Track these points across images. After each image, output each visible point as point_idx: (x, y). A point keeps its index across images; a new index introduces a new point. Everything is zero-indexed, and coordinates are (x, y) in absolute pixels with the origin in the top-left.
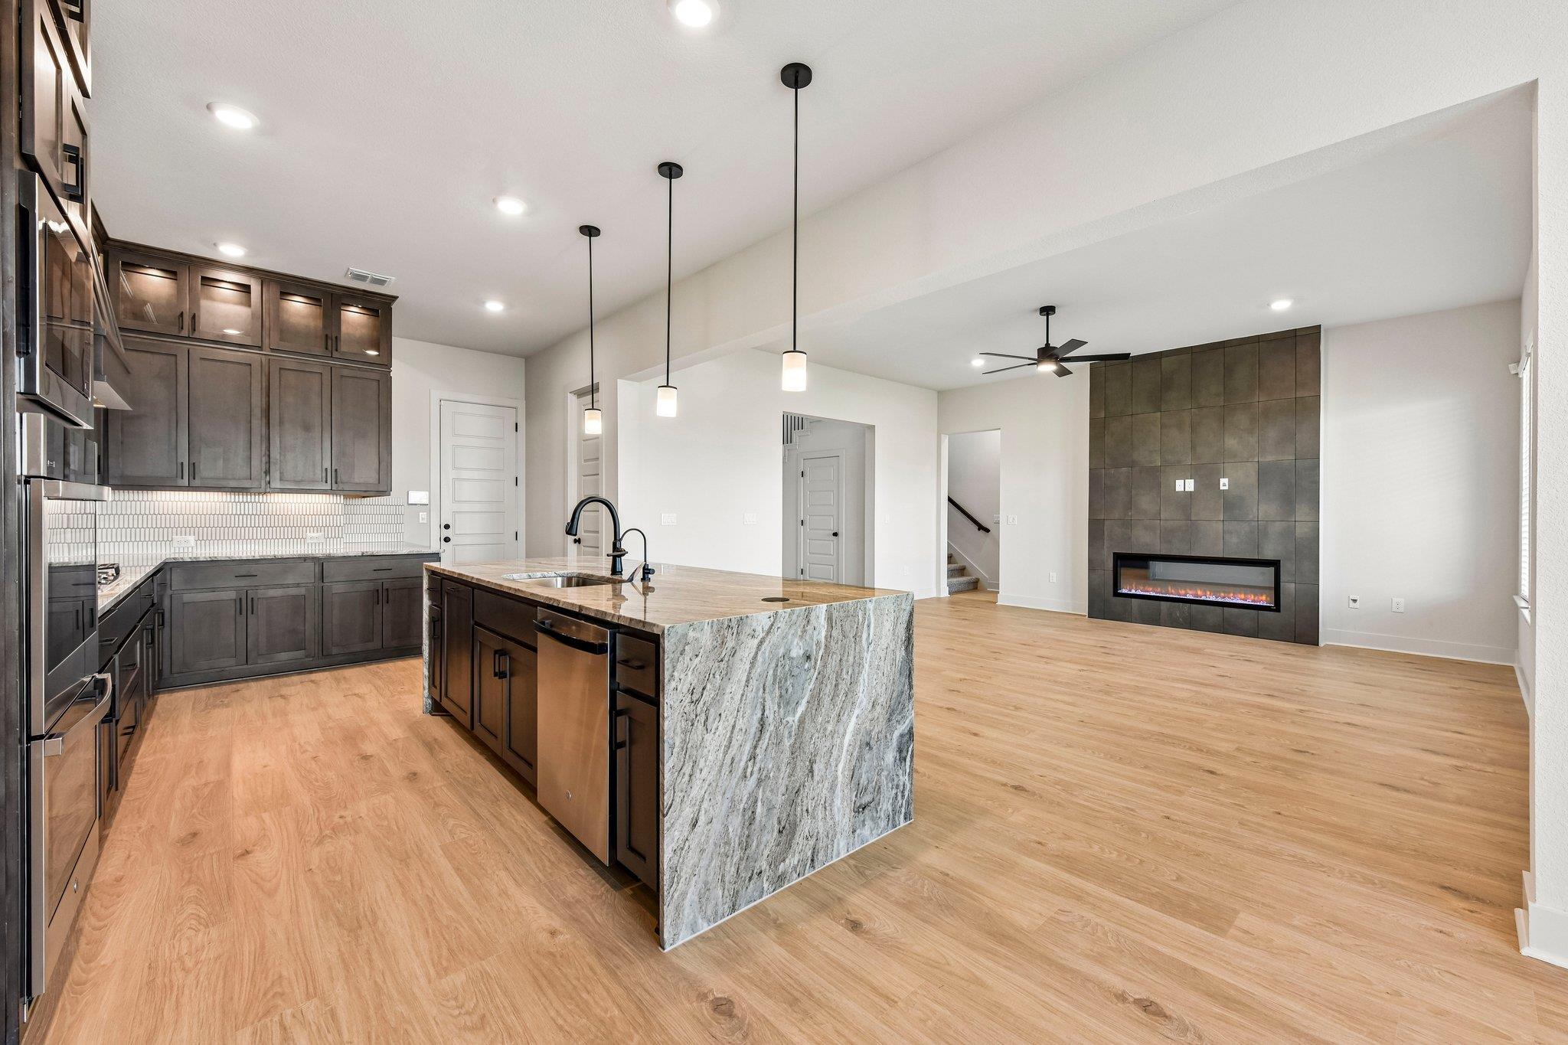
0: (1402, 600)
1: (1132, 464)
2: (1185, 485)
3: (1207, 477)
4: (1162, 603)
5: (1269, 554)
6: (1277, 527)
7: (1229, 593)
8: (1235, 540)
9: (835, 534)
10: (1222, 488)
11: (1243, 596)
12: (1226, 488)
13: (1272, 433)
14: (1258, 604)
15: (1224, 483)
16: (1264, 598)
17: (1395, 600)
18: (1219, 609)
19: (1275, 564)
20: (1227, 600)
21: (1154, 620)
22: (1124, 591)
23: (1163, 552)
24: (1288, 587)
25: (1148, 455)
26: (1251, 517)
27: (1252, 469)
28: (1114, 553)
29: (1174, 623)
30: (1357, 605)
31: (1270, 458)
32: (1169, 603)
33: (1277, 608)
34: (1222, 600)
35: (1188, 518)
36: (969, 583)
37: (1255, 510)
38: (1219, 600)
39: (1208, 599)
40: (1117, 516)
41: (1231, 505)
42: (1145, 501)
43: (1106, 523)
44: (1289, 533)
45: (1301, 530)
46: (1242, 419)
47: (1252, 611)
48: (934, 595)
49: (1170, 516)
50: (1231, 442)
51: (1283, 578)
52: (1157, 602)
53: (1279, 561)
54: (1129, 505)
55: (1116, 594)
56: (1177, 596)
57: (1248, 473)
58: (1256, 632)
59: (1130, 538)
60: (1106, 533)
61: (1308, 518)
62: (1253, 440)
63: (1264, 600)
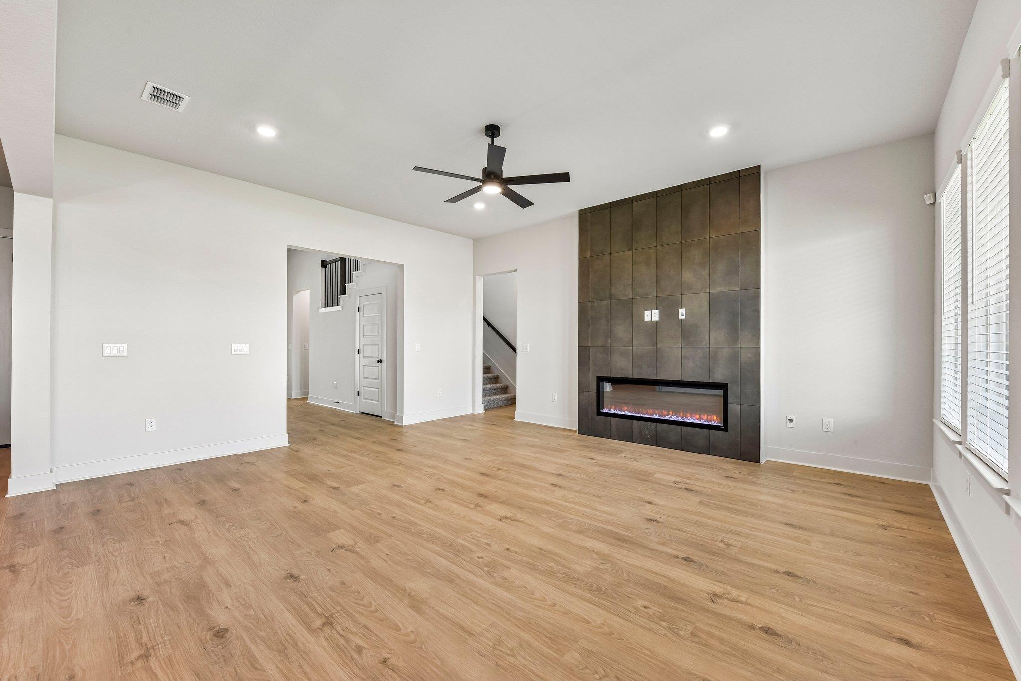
0: (831, 421)
1: (611, 298)
2: (652, 315)
3: (668, 309)
4: (635, 421)
5: (719, 378)
6: (725, 353)
7: (687, 412)
8: (691, 364)
9: (380, 361)
10: (681, 317)
11: (698, 416)
12: (684, 317)
13: (721, 267)
14: (710, 423)
15: (682, 313)
16: (715, 417)
17: (825, 420)
18: (678, 428)
19: (724, 386)
20: (686, 420)
21: (627, 437)
22: (605, 410)
23: (635, 376)
24: (735, 408)
25: (623, 290)
26: (704, 343)
27: (704, 300)
28: (597, 376)
29: (643, 440)
30: (793, 424)
31: (719, 289)
32: (639, 422)
33: (725, 428)
34: (682, 420)
35: (654, 345)
36: (508, 399)
37: (707, 338)
38: (679, 419)
39: (670, 419)
40: (600, 344)
41: (688, 332)
42: (621, 331)
43: (592, 350)
44: (735, 358)
45: (746, 355)
46: (696, 254)
47: (705, 430)
48: (470, 411)
49: (640, 344)
50: (688, 276)
51: (730, 400)
52: (630, 421)
53: (728, 383)
54: (609, 334)
55: (600, 413)
56: (646, 416)
57: (702, 303)
58: (708, 450)
59: (609, 364)
60: (591, 358)
61: (751, 344)
62: (705, 273)
63: (715, 421)
